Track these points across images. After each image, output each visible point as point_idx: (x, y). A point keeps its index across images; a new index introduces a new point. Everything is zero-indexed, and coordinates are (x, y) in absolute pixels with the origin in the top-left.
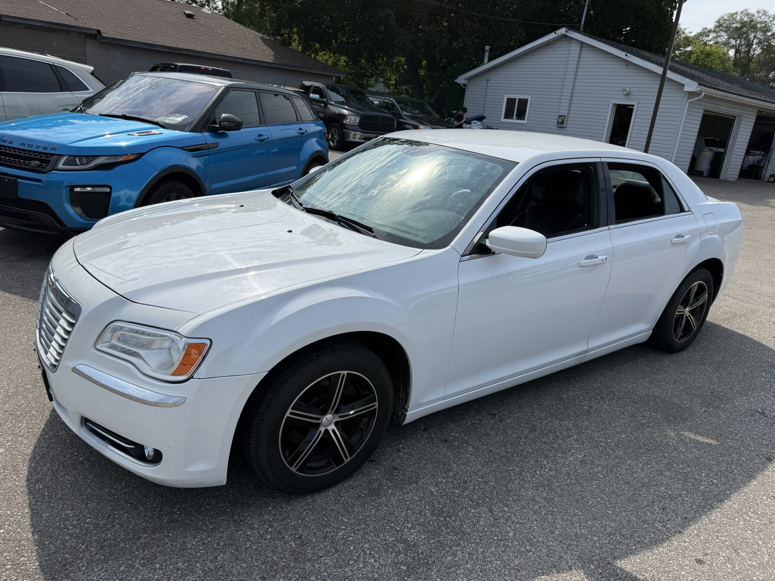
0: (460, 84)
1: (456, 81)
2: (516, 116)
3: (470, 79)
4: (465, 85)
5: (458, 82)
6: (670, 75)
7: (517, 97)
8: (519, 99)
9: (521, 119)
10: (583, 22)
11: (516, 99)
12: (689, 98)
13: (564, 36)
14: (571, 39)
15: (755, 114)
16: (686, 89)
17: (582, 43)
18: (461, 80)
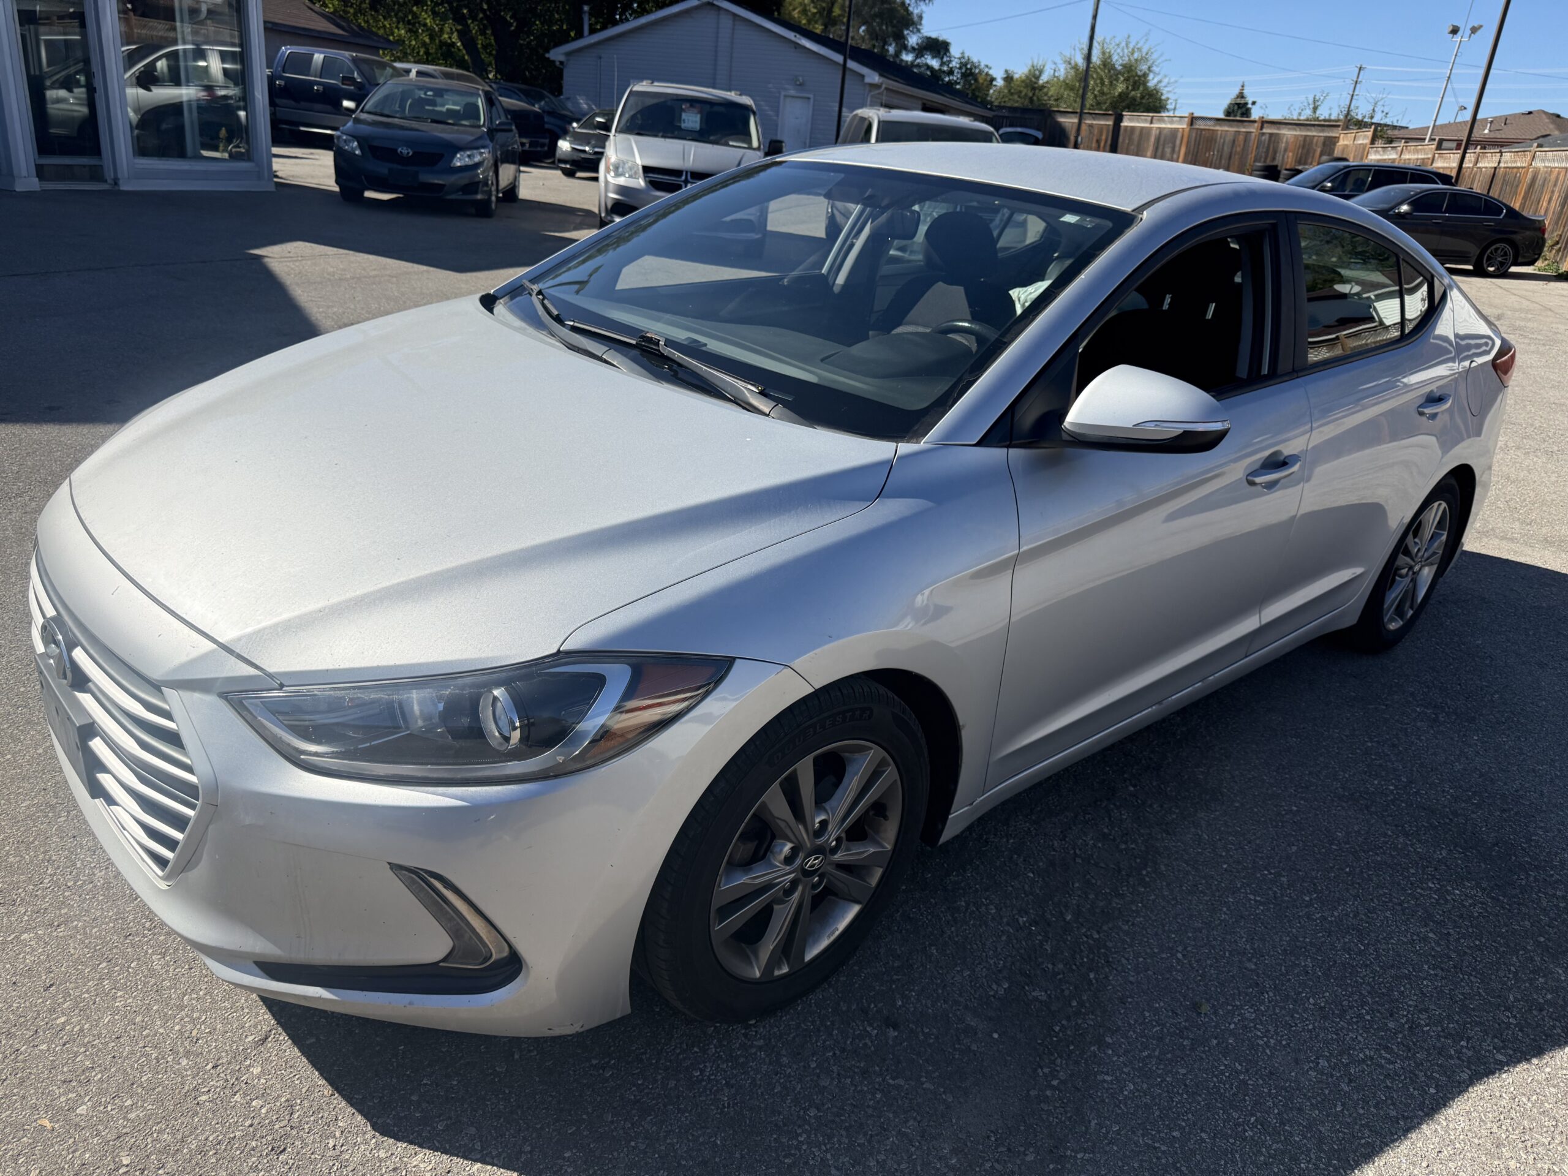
0: (554, 62)
1: (547, 56)
3: (569, 54)
4: (561, 63)
5: (552, 58)
6: (851, 64)
12: (870, 91)
16: (867, 80)
18: (557, 54)
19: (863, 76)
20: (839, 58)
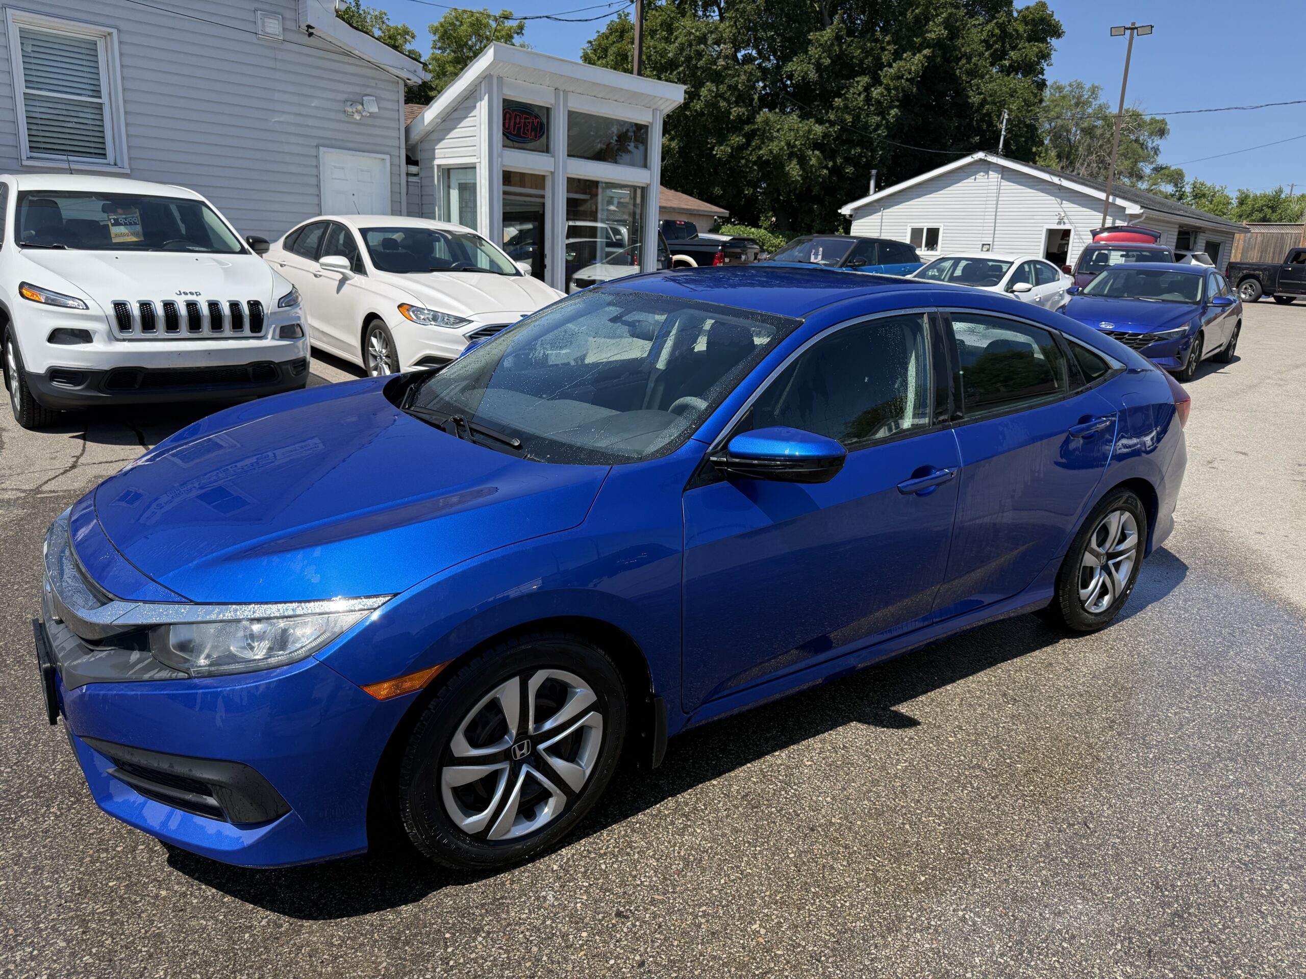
0: (844, 215)
1: (839, 211)
2: (926, 246)
3: (857, 209)
4: (851, 216)
5: (843, 213)
6: (1114, 200)
7: (926, 225)
8: (929, 230)
9: (932, 250)
10: (1001, 146)
11: (922, 229)
12: (1130, 221)
13: (981, 160)
14: (990, 163)
15: (1177, 230)
16: (1128, 212)
17: (1004, 167)
18: (846, 210)
19: (1124, 208)
20: (1102, 196)
